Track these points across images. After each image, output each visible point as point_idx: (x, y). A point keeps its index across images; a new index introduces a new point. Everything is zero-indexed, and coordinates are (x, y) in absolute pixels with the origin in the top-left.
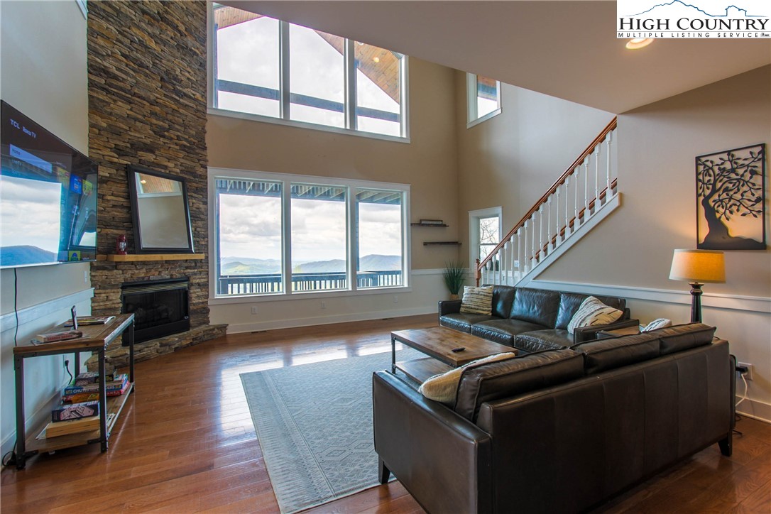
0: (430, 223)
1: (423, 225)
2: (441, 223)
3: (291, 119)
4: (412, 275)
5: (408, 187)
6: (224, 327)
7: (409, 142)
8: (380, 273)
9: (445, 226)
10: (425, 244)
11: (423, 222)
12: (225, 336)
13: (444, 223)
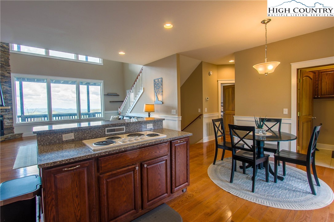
0: (112, 94)
1: (109, 95)
2: (116, 94)
3: (50, 55)
4: (105, 113)
5: (102, 81)
6: (22, 134)
7: (103, 65)
8: (96, 113)
9: (118, 95)
10: (110, 102)
11: (109, 94)
12: (22, 137)
13: (118, 94)
